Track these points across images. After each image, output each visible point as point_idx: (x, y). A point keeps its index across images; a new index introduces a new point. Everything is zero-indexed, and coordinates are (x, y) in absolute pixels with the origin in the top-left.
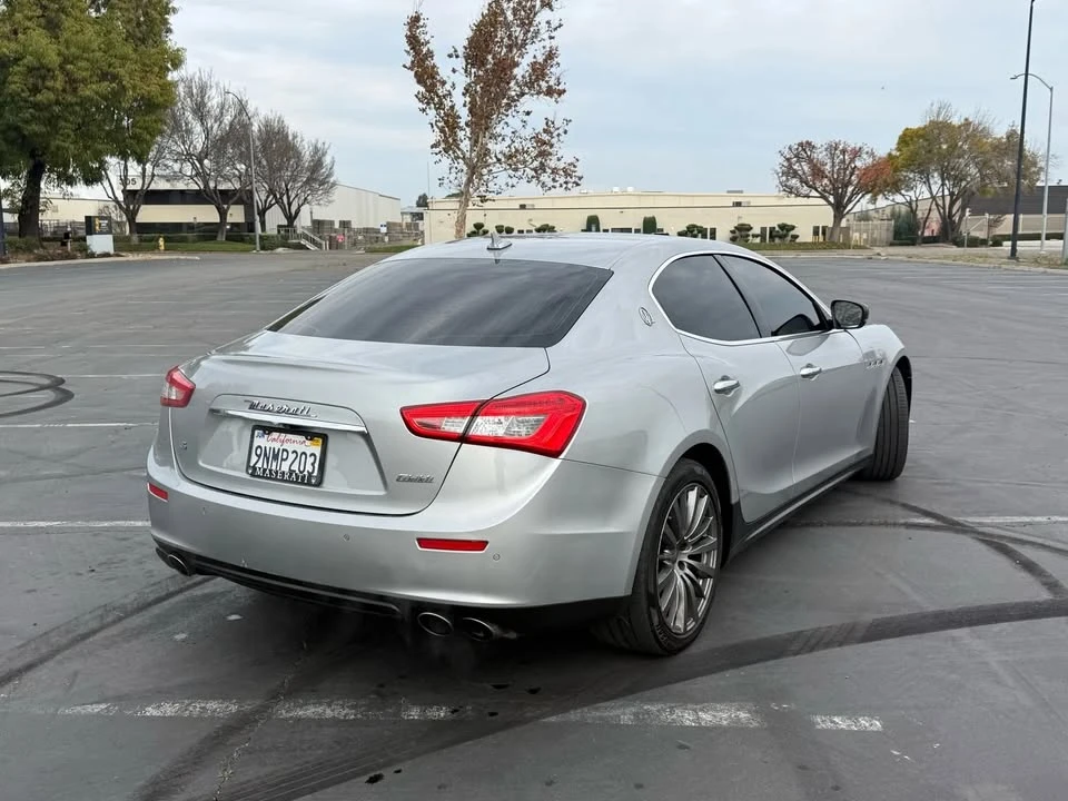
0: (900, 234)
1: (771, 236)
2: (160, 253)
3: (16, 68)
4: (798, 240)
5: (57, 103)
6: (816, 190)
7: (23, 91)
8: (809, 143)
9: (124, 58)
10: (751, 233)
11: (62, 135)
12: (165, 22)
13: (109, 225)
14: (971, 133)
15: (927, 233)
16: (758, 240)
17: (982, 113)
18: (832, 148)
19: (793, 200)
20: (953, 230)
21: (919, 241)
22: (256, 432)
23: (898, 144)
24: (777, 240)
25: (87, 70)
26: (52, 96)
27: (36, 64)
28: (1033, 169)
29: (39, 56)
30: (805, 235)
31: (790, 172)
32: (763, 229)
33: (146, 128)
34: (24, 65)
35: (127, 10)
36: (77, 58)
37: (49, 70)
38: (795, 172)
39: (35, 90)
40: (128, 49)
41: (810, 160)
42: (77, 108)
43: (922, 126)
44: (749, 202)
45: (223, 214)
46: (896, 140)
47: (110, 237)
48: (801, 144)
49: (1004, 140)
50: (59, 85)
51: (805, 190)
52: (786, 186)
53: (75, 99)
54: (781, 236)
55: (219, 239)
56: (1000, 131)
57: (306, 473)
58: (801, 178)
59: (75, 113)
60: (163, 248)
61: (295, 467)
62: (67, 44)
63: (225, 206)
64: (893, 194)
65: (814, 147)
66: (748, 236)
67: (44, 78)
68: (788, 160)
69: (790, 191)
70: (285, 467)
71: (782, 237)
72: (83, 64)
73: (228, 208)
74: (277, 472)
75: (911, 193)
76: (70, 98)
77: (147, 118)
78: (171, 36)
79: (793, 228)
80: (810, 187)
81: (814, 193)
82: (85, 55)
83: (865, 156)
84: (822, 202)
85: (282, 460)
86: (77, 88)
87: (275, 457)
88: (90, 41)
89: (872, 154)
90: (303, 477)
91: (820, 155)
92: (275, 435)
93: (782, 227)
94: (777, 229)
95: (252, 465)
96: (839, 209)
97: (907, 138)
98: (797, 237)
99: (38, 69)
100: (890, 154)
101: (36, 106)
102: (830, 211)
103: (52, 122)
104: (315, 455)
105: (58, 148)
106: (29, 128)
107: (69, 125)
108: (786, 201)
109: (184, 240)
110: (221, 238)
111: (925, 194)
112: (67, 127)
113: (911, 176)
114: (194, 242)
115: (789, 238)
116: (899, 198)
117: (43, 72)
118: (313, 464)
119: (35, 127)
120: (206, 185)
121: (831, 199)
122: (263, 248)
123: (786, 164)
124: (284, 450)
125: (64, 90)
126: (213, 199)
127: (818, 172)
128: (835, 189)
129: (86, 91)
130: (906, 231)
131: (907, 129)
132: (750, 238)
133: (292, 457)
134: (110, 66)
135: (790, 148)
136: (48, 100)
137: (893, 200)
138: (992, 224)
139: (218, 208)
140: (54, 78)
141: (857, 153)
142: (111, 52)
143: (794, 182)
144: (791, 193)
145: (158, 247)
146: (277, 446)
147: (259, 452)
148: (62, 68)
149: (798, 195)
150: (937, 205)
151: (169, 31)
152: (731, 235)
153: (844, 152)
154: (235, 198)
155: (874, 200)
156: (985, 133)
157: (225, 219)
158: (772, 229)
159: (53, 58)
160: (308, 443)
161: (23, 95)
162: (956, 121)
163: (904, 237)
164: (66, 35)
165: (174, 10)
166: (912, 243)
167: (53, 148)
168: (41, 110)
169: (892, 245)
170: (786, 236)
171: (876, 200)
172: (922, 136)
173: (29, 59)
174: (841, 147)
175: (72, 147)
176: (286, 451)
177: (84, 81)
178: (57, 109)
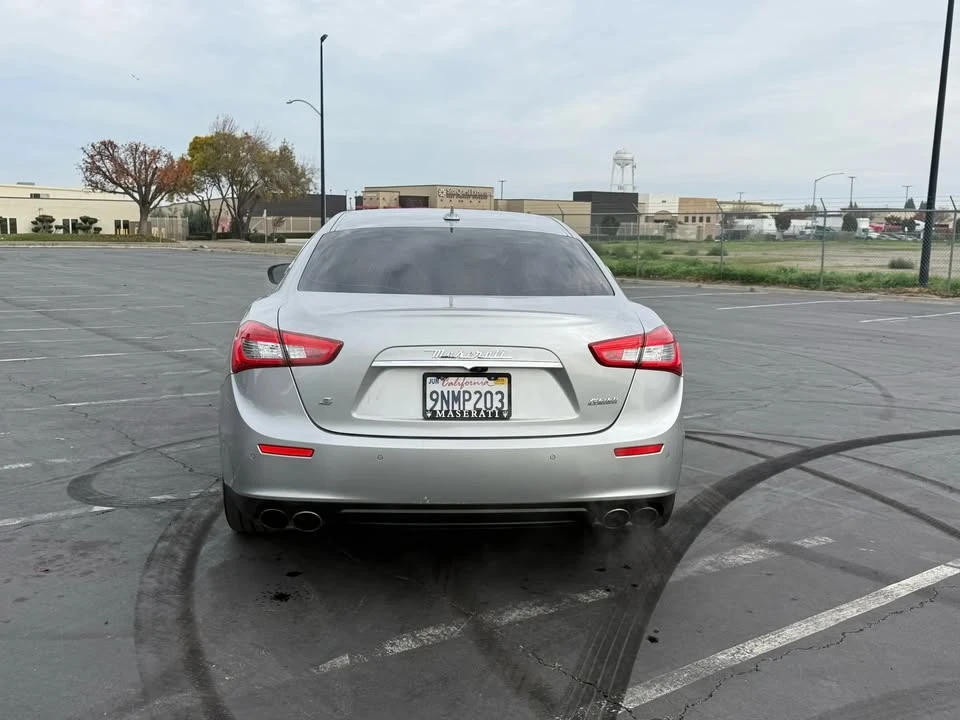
0: (195, 230)
1: (74, 228)
4: (101, 232)
6: (121, 187)
8: (111, 143)
10: (54, 224)
14: (252, 146)
15: (220, 230)
16: (61, 231)
17: (260, 129)
18: (134, 149)
19: (98, 195)
20: (243, 228)
21: (214, 236)
22: (428, 379)
23: (190, 150)
24: (80, 232)
28: (303, 180)
30: (108, 229)
31: (93, 168)
32: (66, 221)
38: (98, 168)
41: (113, 158)
43: (209, 135)
44: (48, 195)
46: (188, 147)
48: (103, 143)
49: (278, 154)
51: (110, 186)
52: (91, 181)
54: (84, 227)
56: (274, 146)
57: (494, 409)
58: (104, 173)
61: (481, 405)
64: (187, 194)
65: (115, 146)
66: (51, 227)
68: (92, 157)
69: (95, 186)
70: (469, 406)
71: (86, 229)
74: (462, 412)
75: (203, 194)
79: (96, 221)
80: (114, 183)
81: (120, 190)
83: (164, 159)
84: (128, 197)
85: (465, 400)
87: (456, 399)
89: (170, 158)
90: (493, 413)
91: (122, 155)
92: (452, 380)
93: (85, 220)
94: (80, 221)
95: (428, 408)
96: (144, 204)
97: (197, 145)
98: (100, 229)
100: (182, 159)
102: (136, 207)
104: (501, 393)
108: (93, 196)
111: (216, 195)
113: (203, 179)
115: (92, 230)
116: (192, 198)
118: (501, 401)
121: (136, 195)
123: (89, 160)
124: (464, 392)
127: (121, 170)
128: (140, 187)
130: (200, 228)
131: (196, 138)
132: (54, 229)
133: (475, 397)
135: (93, 146)
137: (187, 199)
138: (277, 224)
141: (156, 155)
143: (98, 178)
144: (97, 187)
146: (456, 389)
147: (435, 396)
149: (103, 190)
150: (228, 205)
152: (33, 226)
153: (144, 153)
155: (171, 199)
156: (263, 147)
158: (75, 222)
160: (491, 383)
162: (239, 134)
163: (197, 232)
166: (208, 238)
169: (188, 239)
170: (89, 228)
171: (173, 198)
172: (211, 145)
174: (141, 149)
176: (468, 392)
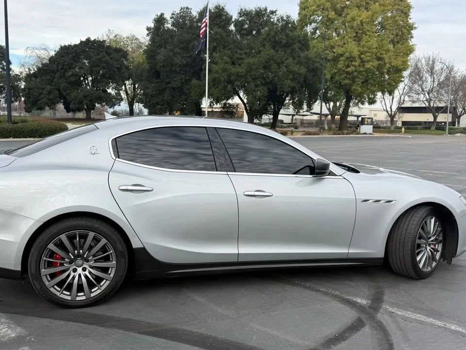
2: (402, 134)
3: (342, 58)
5: (356, 71)
7: (343, 67)
9: (388, 51)
11: (356, 84)
12: (410, 33)
13: (372, 121)
25: (370, 56)
26: (354, 68)
27: (349, 56)
29: (351, 53)
33: (394, 80)
34: (345, 57)
35: (393, 30)
36: (366, 52)
37: (354, 58)
39: (348, 66)
40: (391, 46)
42: (364, 73)
45: (435, 117)
47: (372, 126)
50: (357, 64)
53: (363, 69)
55: (432, 129)
59: (363, 75)
60: (403, 132)
62: (363, 47)
63: (437, 114)
67: (352, 61)
72: (368, 54)
73: (438, 115)
76: (361, 69)
77: (395, 76)
78: (412, 40)
82: (370, 51)
86: (364, 65)
88: (372, 45)
99: (350, 58)
101: (347, 73)
103: (353, 79)
105: (354, 89)
106: (344, 82)
107: (359, 80)
109: (416, 129)
110: (433, 128)
112: (359, 81)
114: (421, 130)
117: (351, 59)
119: (347, 81)
120: (429, 104)
122: (449, 133)
125: (359, 66)
126: (432, 111)
129: (368, 66)
134: (381, 54)
136: (352, 70)
139: (433, 115)
140: (355, 61)
142: (382, 49)
145: (401, 131)
148: (359, 57)
151: (412, 37)
154: (442, 110)
157: (436, 120)
159: (356, 53)
161: (343, 69)
164: (362, 43)
165: (415, 28)
167: (352, 90)
168: (349, 74)
173: (347, 54)
175: (360, 89)
177: (368, 61)
178: (355, 74)
